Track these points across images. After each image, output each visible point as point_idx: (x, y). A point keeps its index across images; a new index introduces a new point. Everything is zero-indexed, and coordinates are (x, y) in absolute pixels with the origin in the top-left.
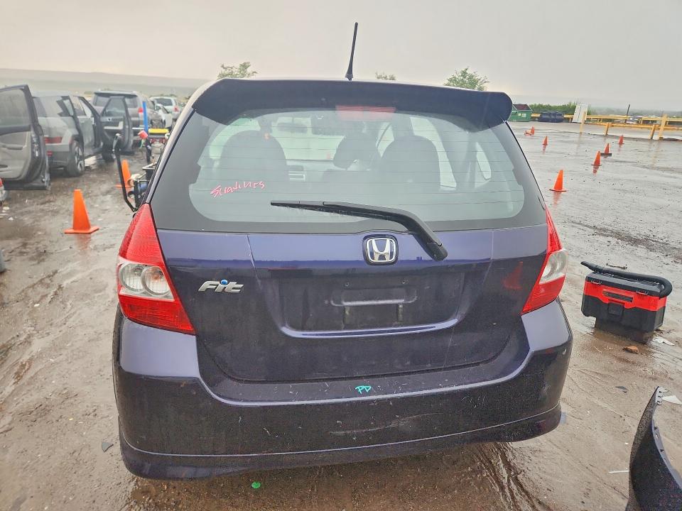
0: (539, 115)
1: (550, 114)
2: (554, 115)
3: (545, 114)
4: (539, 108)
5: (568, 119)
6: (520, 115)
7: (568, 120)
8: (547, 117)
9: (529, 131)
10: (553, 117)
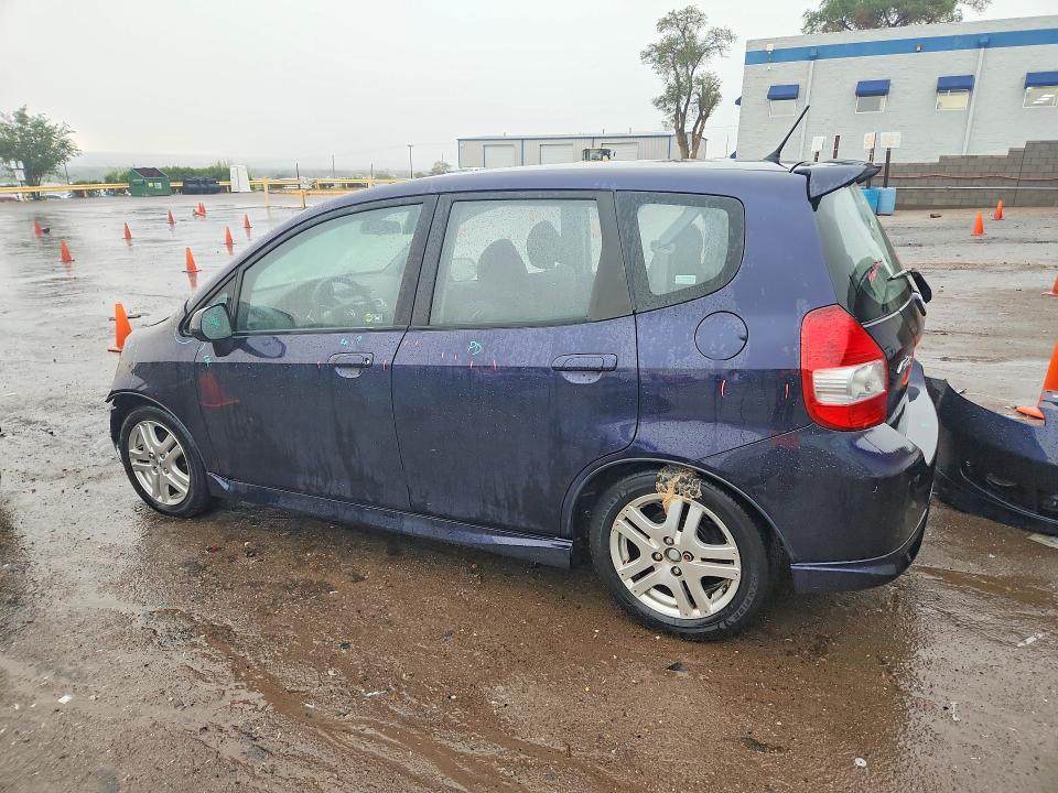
0: (180, 184)
1: (198, 182)
2: (205, 182)
3: (189, 182)
4: (177, 173)
5: (224, 187)
6: (150, 185)
7: (224, 190)
8: (194, 186)
9: (197, 210)
10: (203, 186)
